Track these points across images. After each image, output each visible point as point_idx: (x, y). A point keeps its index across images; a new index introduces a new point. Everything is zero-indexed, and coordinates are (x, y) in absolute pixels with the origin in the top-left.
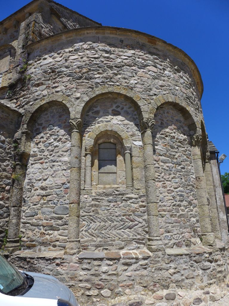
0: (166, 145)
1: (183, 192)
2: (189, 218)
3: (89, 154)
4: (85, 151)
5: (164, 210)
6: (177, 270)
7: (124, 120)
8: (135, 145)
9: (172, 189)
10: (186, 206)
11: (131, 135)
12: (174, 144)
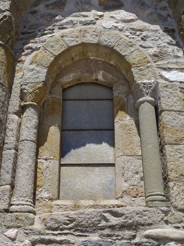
3: (31, 105)
4: (19, 100)
7: (132, 20)
8: (166, 79)
11: (155, 56)
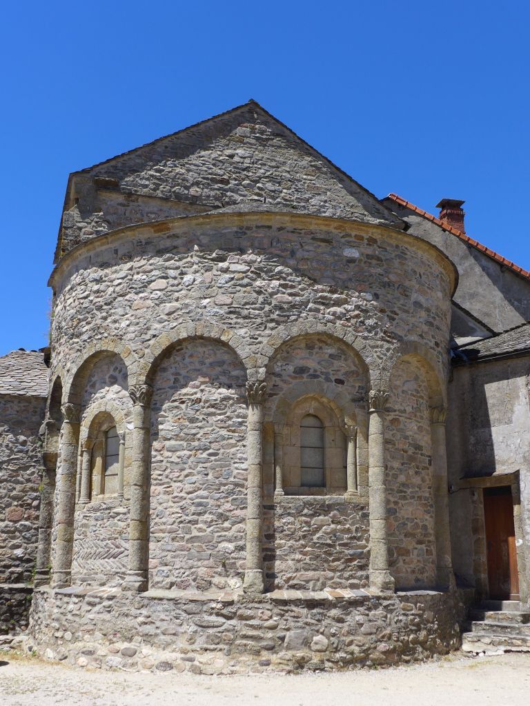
0: (179, 419)
1: (207, 498)
2: (214, 542)
5: (162, 531)
6: (150, 619)
7: (120, 391)
8: (129, 429)
9: (182, 494)
10: (210, 522)
11: (126, 415)
12: (198, 413)
